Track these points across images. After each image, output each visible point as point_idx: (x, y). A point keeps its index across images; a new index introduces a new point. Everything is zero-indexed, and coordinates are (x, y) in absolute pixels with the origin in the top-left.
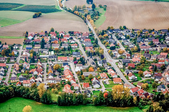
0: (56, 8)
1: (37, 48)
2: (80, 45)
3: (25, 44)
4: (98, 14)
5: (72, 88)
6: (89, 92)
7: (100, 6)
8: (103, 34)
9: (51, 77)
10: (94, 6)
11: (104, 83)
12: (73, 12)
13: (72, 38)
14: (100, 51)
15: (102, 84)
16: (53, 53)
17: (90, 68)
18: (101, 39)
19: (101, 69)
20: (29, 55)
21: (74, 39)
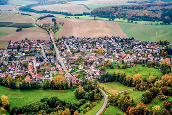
0: (33, 25)
1: (15, 50)
2: (43, 49)
3: (8, 48)
4: (58, 28)
5: (31, 78)
6: (41, 80)
7: (60, 23)
8: (58, 41)
9: (19, 70)
10: (55, 24)
11: (53, 74)
12: (42, 27)
13: (38, 44)
14: (53, 52)
15: (51, 75)
16: (24, 54)
17: (45, 64)
18: (57, 45)
19: (52, 64)
20: (9, 56)
21: (40, 45)
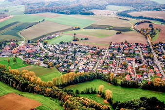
0: (131, 29)
1: (116, 51)
2: (141, 52)
3: (109, 49)
4: (155, 34)
5: (131, 77)
6: (140, 80)
7: (157, 29)
8: (155, 46)
9: (119, 69)
10: (153, 29)
11: (151, 76)
12: (140, 32)
13: (136, 47)
14: (152, 56)
15: (149, 76)
16: (124, 55)
17: (144, 66)
18: (154, 49)
19: (150, 67)
20: (110, 55)
21: (138, 48)
